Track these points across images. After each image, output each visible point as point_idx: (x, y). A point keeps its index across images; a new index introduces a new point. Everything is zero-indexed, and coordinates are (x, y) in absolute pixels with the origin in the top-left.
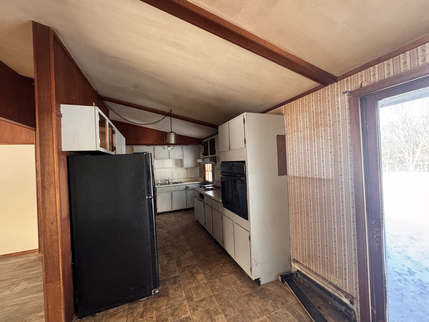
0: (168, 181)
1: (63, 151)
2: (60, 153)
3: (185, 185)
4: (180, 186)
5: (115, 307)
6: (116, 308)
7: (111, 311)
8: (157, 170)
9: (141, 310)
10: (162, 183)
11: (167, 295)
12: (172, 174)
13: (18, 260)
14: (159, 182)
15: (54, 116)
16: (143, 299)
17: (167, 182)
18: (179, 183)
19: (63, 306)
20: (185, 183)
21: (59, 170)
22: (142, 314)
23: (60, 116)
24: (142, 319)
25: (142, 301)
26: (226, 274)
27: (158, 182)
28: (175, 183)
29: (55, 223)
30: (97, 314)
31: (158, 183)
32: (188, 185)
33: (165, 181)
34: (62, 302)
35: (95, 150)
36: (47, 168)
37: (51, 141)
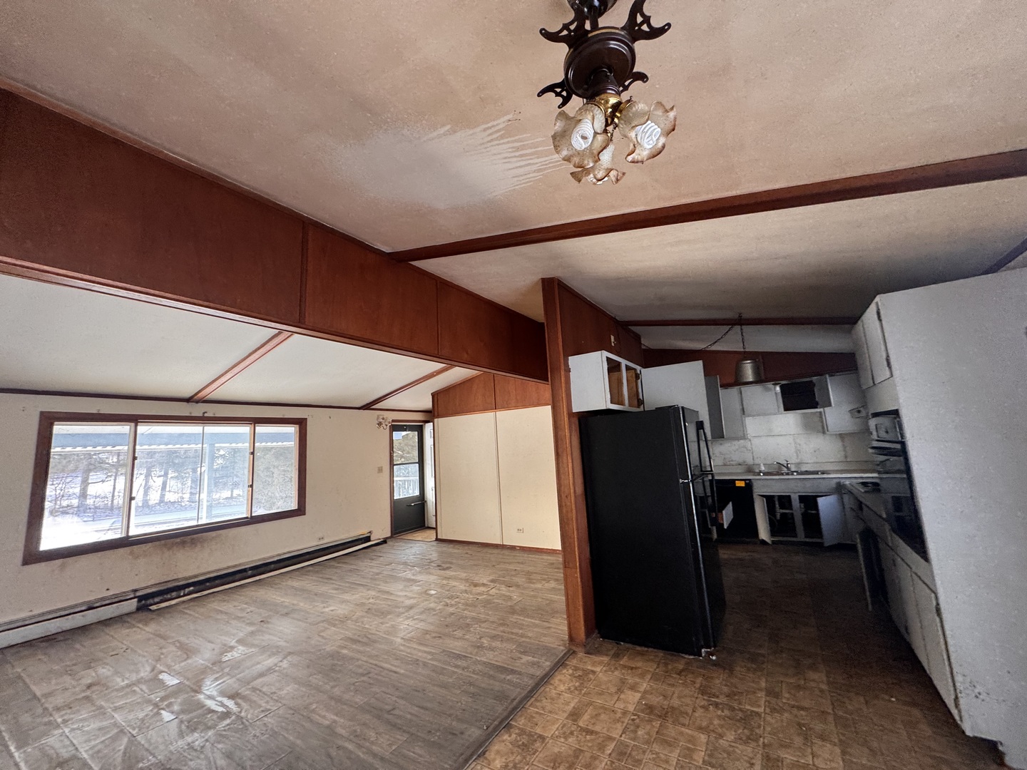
0: (787, 468)
1: (574, 411)
2: (571, 414)
3: (835, 481)
4: (819, 481)
5: (646, 646)
6: (646, 649)
7: (638, 648)
8: (755, 439)
9: (681, 667)
10: (770, 471)
11: (730, 670)
12: (798, 452)
13: (549, 558)
14: (763, 468)
15: (563, 373)
16: (687, 656)
17: (785, 470)
18: (818, 474)
19: (581, 603)
20: (834, 473)
21: (571, 435)
22: (681, 672)
23: (568, 370)
24: (678, 676)
25: (685, 658)
26: (893, 699)
27: (760, 467)
28: (807, 473)
29: (569, 498)
30: (622, 643)
31: (760, 472)
32: (842, 481)
33: (780, 468)
34: (580, 597)
35: (604, 408)
36: (560, 433)
37: (561, 402)
